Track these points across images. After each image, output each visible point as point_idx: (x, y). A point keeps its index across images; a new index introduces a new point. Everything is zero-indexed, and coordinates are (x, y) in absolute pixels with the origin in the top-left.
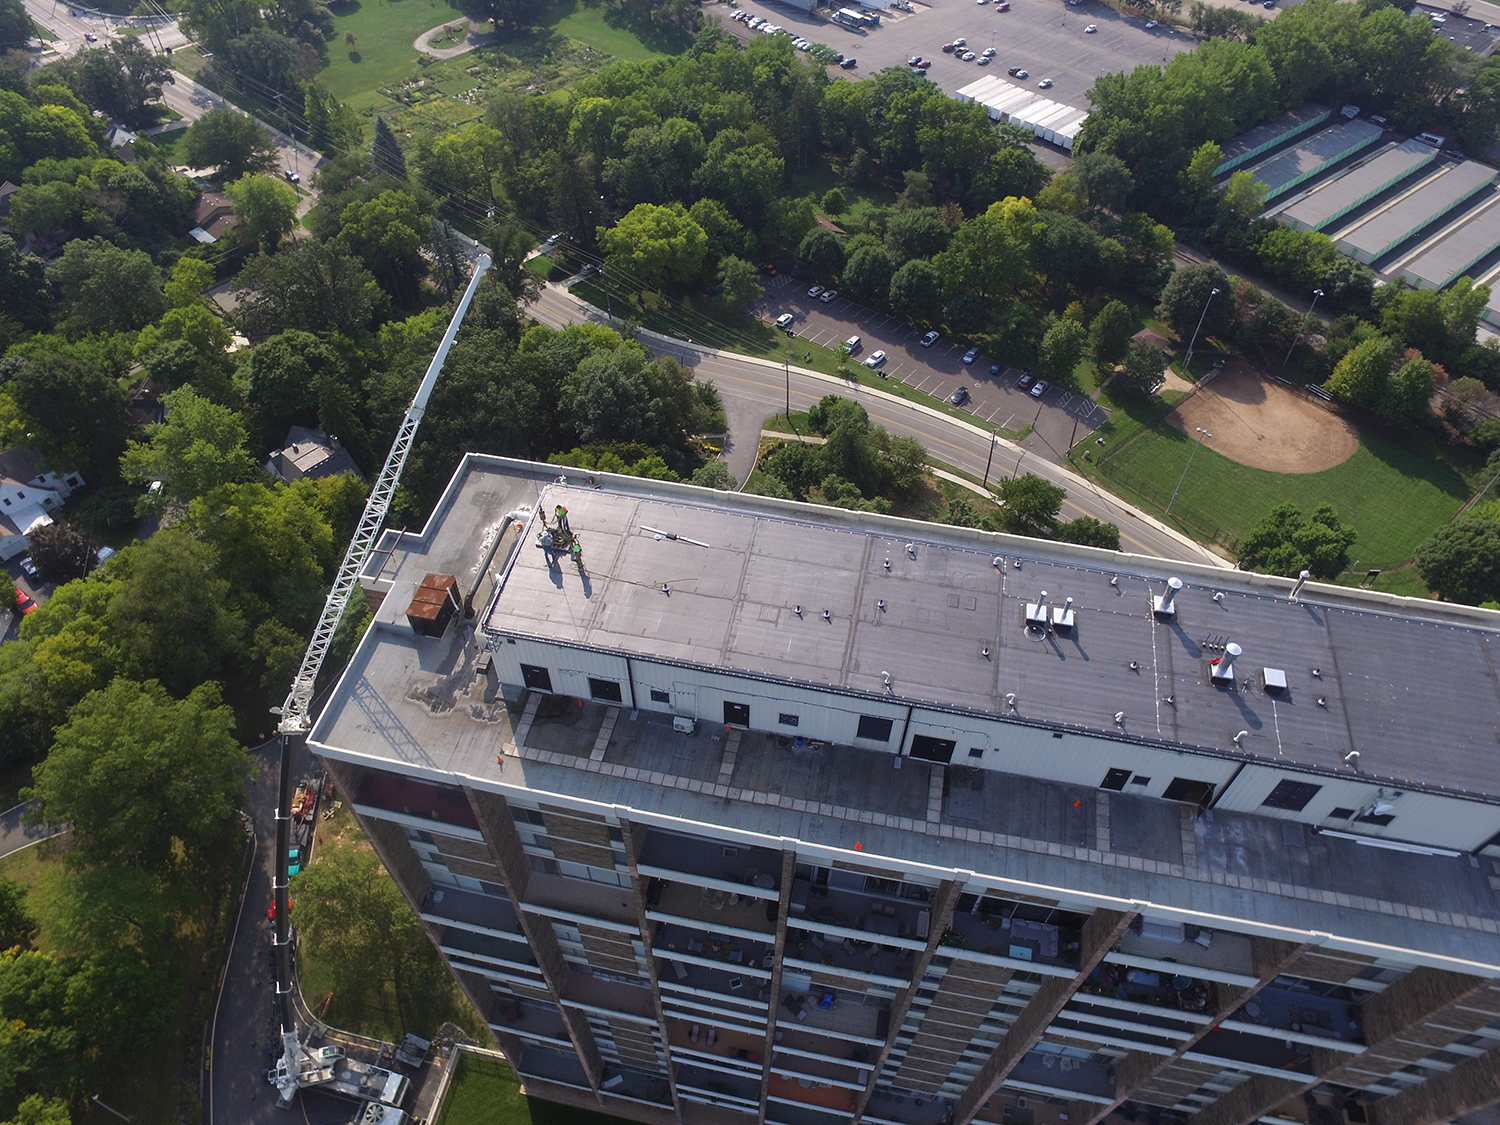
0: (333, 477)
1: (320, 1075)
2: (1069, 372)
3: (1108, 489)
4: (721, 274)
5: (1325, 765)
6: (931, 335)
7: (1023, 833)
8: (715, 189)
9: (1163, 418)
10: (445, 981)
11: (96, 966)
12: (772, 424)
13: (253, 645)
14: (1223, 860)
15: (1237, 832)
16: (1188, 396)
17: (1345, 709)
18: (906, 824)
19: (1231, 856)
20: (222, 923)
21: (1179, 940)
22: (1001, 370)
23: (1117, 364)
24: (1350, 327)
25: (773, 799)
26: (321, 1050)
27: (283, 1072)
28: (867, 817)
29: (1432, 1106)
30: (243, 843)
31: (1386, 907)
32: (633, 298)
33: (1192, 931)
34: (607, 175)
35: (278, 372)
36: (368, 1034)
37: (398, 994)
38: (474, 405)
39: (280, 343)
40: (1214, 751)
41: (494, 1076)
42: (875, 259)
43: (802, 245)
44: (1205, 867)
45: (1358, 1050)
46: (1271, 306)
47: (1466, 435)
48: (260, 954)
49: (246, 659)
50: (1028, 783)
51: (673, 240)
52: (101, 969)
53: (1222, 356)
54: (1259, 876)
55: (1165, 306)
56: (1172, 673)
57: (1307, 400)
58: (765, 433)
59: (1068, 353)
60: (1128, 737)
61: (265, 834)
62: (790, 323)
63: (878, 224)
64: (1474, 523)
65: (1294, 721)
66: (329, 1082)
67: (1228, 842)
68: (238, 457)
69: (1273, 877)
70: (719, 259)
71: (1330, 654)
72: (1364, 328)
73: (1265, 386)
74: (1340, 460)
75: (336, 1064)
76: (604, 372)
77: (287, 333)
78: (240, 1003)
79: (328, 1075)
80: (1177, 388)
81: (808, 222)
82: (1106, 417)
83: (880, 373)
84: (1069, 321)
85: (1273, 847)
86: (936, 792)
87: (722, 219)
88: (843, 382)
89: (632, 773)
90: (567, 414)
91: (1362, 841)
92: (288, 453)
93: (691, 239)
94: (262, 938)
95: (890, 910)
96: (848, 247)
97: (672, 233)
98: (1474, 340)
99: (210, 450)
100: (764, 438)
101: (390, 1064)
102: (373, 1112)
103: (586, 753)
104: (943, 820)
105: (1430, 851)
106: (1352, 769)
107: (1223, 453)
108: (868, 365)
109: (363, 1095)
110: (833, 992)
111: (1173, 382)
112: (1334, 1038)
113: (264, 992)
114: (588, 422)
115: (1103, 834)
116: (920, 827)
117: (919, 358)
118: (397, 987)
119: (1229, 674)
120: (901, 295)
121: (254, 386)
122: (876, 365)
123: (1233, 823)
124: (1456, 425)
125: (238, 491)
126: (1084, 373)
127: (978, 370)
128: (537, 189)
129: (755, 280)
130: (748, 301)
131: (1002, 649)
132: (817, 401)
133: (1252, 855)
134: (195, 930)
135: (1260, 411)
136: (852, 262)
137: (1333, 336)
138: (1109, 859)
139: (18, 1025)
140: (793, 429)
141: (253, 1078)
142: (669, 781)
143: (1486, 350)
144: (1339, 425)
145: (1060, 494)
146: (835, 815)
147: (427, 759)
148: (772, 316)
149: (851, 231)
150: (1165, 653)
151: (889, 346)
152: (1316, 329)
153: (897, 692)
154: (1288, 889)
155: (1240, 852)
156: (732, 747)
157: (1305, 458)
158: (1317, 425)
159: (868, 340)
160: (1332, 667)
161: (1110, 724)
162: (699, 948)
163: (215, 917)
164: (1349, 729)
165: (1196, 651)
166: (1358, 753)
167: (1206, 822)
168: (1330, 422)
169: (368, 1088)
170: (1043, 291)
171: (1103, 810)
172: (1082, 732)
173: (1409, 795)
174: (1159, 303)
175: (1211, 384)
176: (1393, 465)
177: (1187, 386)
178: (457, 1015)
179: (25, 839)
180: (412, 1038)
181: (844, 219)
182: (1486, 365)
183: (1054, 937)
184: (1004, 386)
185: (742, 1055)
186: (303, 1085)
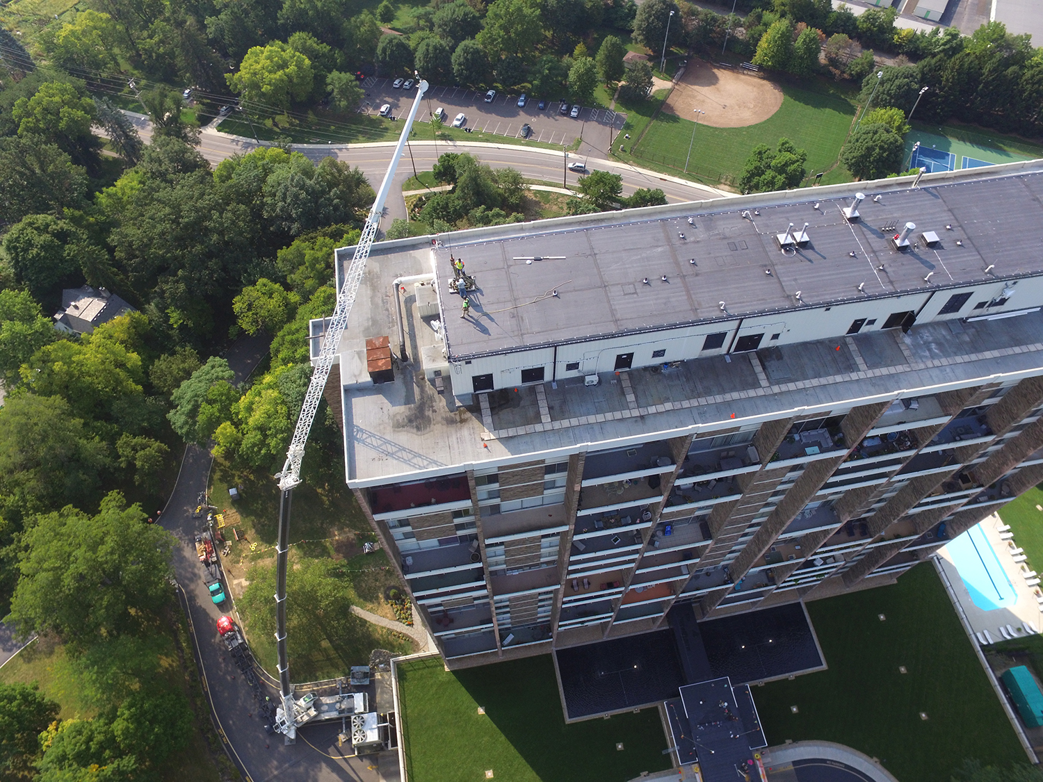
0: (117, 318)
1: (308, 715)
2: (591, 94)
3: (644, 167)
4: (329, 88)
5: (977, 278)
6: (490, 93)
7: (818, 376)
8: (300, 23)
9: (659, 110)
10: (361, 626)
11: (129, 709)
12: (408, 188)
13: (119, 457)
14: (927, 353)
15: (927, 335)
16: (671, 91)
17: (972, 243)
18: (752, 393)
19: (930, 350)
20: (187, 651)
21: (901, 410)
22: (546, 105)
23: (620, 81)
24: (759, 17)
25: (668, 406)
26: (302, 700)
27: (283, 723)
28: (728, 397)
29: (1011, 458)
30: (175, 594)
31: (1017, 350)
32: (269, 123)
33: (907, 402)
34: (211, 32)
35: (34, 252)
36: (324, 678)
37: (333, 646)
38: (207, 231)
39: (24, 229)
40: (917, 290)
41: (424, 668)
42: (435, 48)
43: (379, 51)
44: (920, 361)
45: (989, 439)
46: (706, 15)
47: (844, 72)
48: (224, 659)
49: (119, 469)
50: (805, 345)
51: (287, 70)
52: (133, 710)
53: (682, 58)
54: (949, 356)
55: (638, 32)
56: (874, 252)
57: (744, 74)
58: (405, 194)
59: (588, 81)
60: (869, 297)
61: (187, 582)
62: (390, 111)
63: (426, 22)
64: (870, 127)
65: (950, 259)
66: (316, 716)
67: (925, 343)
68: (43, 325)
69: (956, 354)
70: (326, 77)
71: (950, 214)
72: (767, 16)
73: (715, 71)
74: (776, 109)
75: (314, 704)
76: (292, 180)
77: (26, 219)
78: (226, 694)
79: (313, 712)
80: (662, 87)
81: (375, 33)
82: (624, 119)
83: (466, 130)
84: (584, 59)
85: (948, 337)
86: (759, 369)
87: (315, 45)
88: (443, 143)
89: (574, 422)
90: (271, 221)
91: (991, 318)
92: (70, 311)
93: (299, 65)
94: (220, 649)
95: (731, 453)
96: (412, 44)
97: (283, 65)
98: (831, 8)
99: (19, 326)
100: (406, 197)
101: (349, 690)
102: (358, 722)
103: (537, 419)
104: (772, 383)
105: (1025, 312)
106: (991, 276)
107: (705, 123)
108: (456, 126)
109: (342, 715)
110: (670, 524)
111: (660, 84)
112: (978, 437)
113: (240, 681)
114: (293, 221)
115: (859, 360)
116: (760, 392)
117: (488, 111)
118: (331, 642)
119: (907, 243)
120: (462, 70)
121: (16, 268)
122: (461, 124)
123: (922, 331)
124: (836, 67)
125: (55, 350)
126: (600, 94)
127: (530, 109)
128: (158, 56)
129: (356, 86)
130: (355, 103)
131: (776, 267)
132: (435, 161)
133: (940, 345)
134: (171, 662)
135: (718, 89)
136: (419, 55)
137: (749, 27)
138: (870, 374)
139: (93, 768)
140: (423, 185)
141: (261, 736)
142: (600, 418)
143: (840, 13)
144: (768, 85)
145: (618, 178)
146: (710, 402)
147: (435, 462)
148: (374, 109)
149: (406, 32)
150: (864, 241)
151: (464, 109)
152: (737, 24)
153: (731, 312)
154: (966, 358)
155: (933, 346)
156: (626, 383)
157: (755, 113)
158: (755, 89)
159: (449, 109)
160: (955, 221)
161: (856, 292)
162: (601, 525)
163: (180, 648)
164: (980, 254)
165: (881, 234)
166: (993, 266)
167: (909, 336)
168: (762, 85)
169: (344, 710)
170: (552, 42)
171: (853, 347)
172: (844, 302)
173: (1021, 281)
174: (632, 31)
175: (683, 79)
176: (807, 104)
177: (668, 85)
178: (380, 644)
179: (6, 654)
180: (356, 669)
181: (396, 24)
182: (842, 23)
183: (827, 435)
184: (551, 116)
185: (610, 586)
186: (299, 726)
